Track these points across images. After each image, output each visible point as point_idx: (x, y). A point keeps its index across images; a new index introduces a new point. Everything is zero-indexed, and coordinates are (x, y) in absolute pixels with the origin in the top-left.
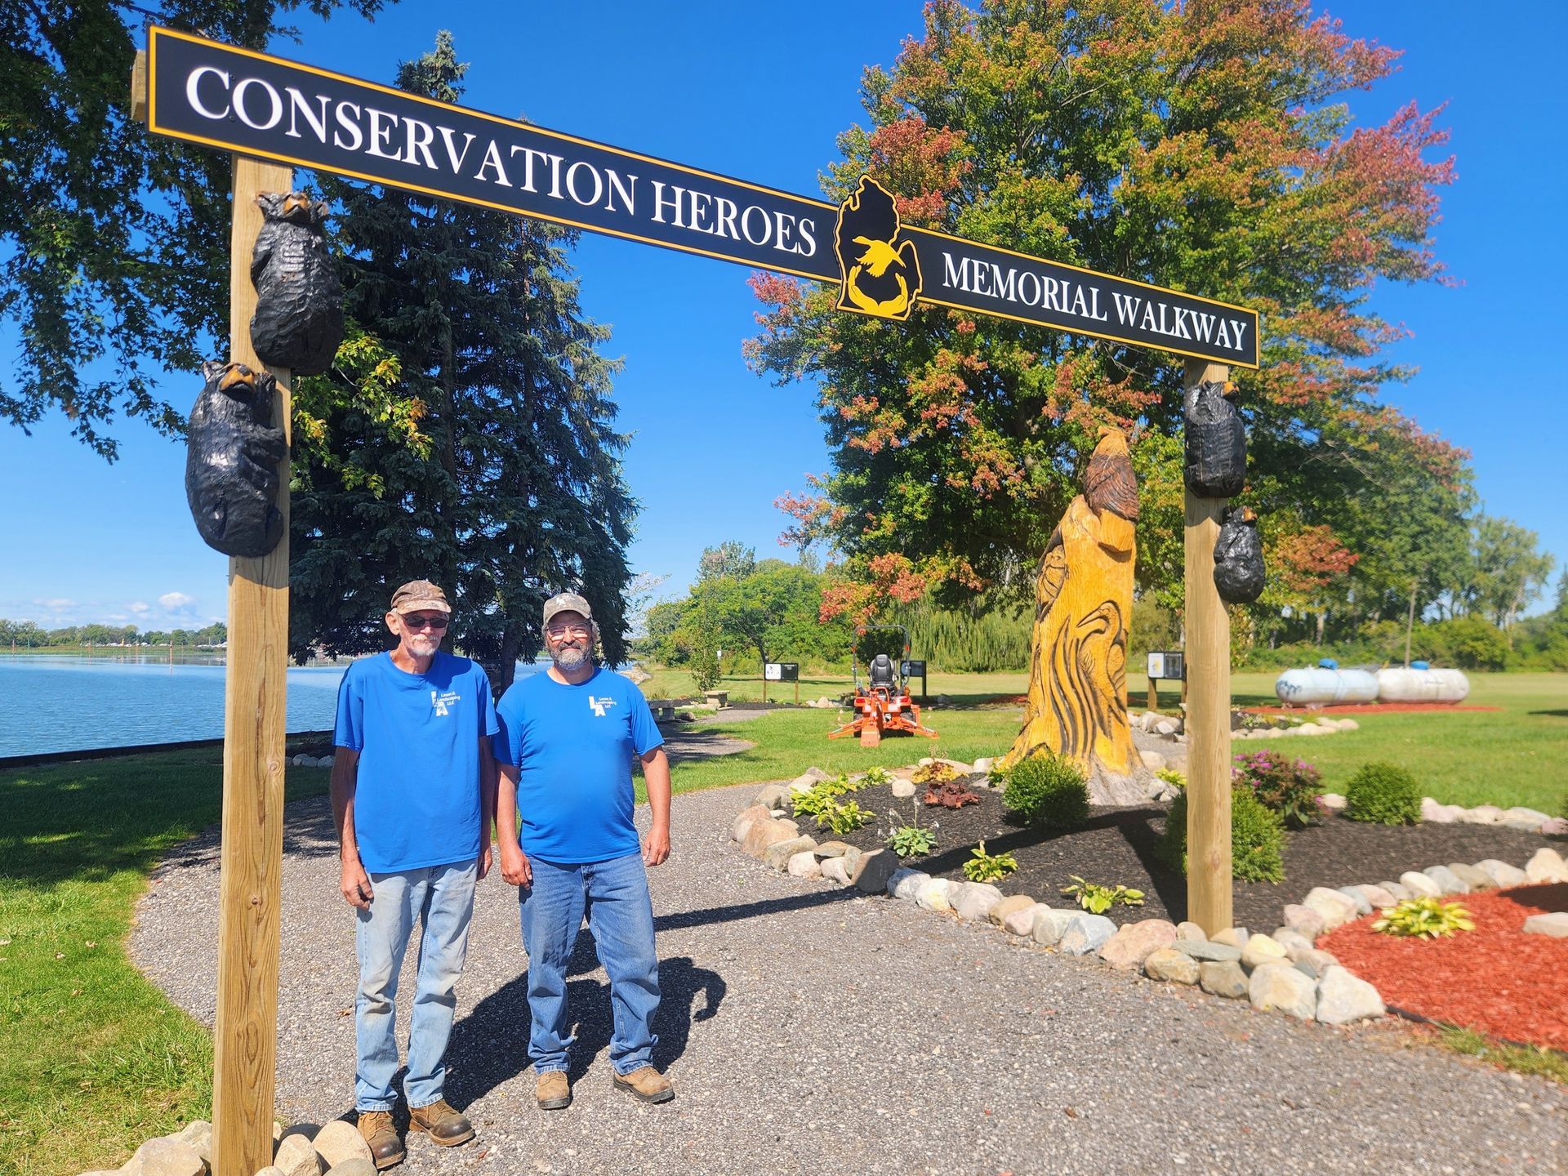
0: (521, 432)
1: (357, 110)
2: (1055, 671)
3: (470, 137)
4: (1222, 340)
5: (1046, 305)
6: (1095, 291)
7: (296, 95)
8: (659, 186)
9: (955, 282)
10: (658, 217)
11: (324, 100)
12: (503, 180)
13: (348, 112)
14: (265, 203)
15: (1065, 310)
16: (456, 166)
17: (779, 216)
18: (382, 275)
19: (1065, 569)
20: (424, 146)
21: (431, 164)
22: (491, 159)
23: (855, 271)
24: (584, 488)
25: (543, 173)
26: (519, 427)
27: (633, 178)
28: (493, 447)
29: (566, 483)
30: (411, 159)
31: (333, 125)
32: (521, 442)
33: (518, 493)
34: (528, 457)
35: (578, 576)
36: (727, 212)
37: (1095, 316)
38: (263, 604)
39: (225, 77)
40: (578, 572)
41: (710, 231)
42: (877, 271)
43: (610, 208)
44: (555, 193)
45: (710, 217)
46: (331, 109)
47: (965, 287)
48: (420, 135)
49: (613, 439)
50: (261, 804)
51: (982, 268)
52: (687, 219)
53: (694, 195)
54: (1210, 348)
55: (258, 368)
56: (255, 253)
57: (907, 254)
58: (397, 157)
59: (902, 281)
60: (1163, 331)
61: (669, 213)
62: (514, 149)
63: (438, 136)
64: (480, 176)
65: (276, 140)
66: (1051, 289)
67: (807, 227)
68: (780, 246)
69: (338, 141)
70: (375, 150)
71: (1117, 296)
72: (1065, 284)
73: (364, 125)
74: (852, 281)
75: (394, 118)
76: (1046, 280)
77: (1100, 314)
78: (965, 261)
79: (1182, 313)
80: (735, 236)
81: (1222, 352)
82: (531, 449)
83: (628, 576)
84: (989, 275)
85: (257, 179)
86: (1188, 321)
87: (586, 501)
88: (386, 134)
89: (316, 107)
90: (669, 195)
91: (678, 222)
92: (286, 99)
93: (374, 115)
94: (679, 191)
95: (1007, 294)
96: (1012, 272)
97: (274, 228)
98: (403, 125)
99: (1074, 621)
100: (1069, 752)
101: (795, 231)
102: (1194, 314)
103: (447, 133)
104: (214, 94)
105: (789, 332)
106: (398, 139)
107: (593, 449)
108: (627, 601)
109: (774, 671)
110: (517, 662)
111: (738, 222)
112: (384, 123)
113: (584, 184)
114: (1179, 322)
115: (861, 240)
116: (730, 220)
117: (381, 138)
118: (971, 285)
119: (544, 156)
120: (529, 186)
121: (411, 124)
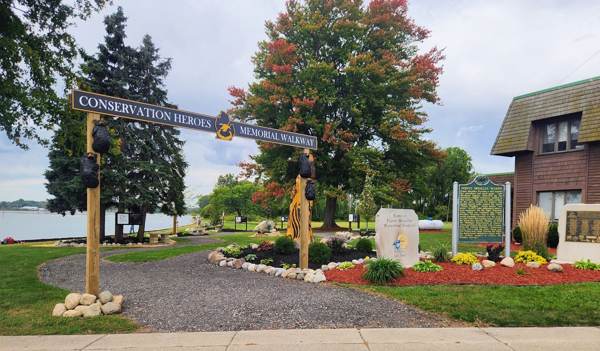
0: (147, 140)
1: (113, 103)
2: (293, 217)
3: (135, 107)
4: (308, 144)
5: (265, 137)
6: (276, 134)
7: (100, 100)
8: (175, 115)
9: (243, 132)
10: (175, 121)
11: (106, 101)
12: (142, 115)
13: (111, 103)
14: (95, 122)
15: (269, 138)
16: (133, 113)
17: (202, 120)
18: (99, 86)
19: (296, 191)
20: (126, 109)
21: (128, 112)
22: (140, 111)
23: (220, 131)
24: (169, 158)
25: (151, 113)
26: (147, 138)
27: (170, 113)
28: (138, 144)
29: (163, 156)
30: (124, 111)
31: (108, 106)
32: (147, 143)
33: (147, 160)
34: (150, 148)
35: (167, 186)
36: (191, 119)
37: (276, 139)
38: (95, 197)
39: (87, 98)
40: (167, 185)
41: (187, 123)
42: (225, 130)
43: (165, 119)
44: (153, 117)
45: (187, 120)
46: (107, 103)
47: (245, 133)
48: (125, 107)
49: (179, 142)
50: (95, 234)
51: (249, 129)
52: (182, 121)
53: (183, 116)
54: (305, 145)
55: (94, 152)
56: (93, 131)
57: (232, 127)
58: (121, 111)
59: (230, 133)
60: (293, 142)
61: (178, 120)
62: (145, 108)
63: (129, 107)
64: (138, 114)
65: (97, 109)
66: (266, 133)
67: (209, 122)
68: (203, 126)
69: (109, 109)
70: (116, 110)
71: (282, 135)
72: (269, 132)
73: (114, 105)
74: (219, 133)
75: (120, 104)
76: (265, 131)
77: (278, 138)
78: (245, 128)
79: (298, 138)
80: (193, 124)
81: (308, 146)
82: (151, 145)
83: (184, 187)
84: (251, 131)
85: (93, 117)
86: (299, 140)
87: (170, 163)
88: (119, 107)
89: (104, 103)
90: (178, 116)
91: (180, 122)
92: (99, 101)
93: (116, 103)
94: (180, 115)
95: (255, 134)
96: (256, 130)
97: (97, 127)
98: (122, 105)
99: (298, 204)
100: (296, 237)
101: (206, 122)
102: (301, 138)
103: (131, 106)
104: (85, 101)
105: (242, 106)
106: (121, 108)
107: (172, 146)
108: (184, 195)
109: (239, 219)
110: (147, 214)
111: (193, 121)
112: (118, 105)
113: (160, 115)
114: (297, 140)
115: (221, 124)
116: (191, 121)
117: (118, 108)
118: (247, 133)
119: (151, 110)
120: (148, 116)
121: (123, 105)
